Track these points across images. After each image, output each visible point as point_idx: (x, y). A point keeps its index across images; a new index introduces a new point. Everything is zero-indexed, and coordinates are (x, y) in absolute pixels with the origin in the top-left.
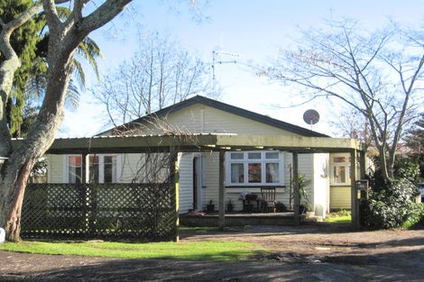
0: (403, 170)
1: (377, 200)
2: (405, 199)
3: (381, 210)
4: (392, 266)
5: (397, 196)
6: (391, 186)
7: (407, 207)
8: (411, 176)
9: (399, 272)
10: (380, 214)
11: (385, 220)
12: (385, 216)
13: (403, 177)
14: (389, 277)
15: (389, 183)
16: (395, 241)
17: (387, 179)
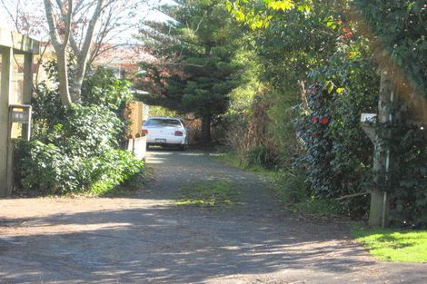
0: (98, 90)
1: (47, 142)
2: (98, 142)
3: (51, 160)
4: (26, 258)
5: (83, 136)
6: (73, 118)
7: (101, 156)
8: (114, 101)
9: (33, 268)
10: (49, 168)
11: (58, 178)
12: (59, 171)
13: (97, 102)
14: (13, 276)
15: (71, 111)
16: (62, 215)
17: (69, 106)
